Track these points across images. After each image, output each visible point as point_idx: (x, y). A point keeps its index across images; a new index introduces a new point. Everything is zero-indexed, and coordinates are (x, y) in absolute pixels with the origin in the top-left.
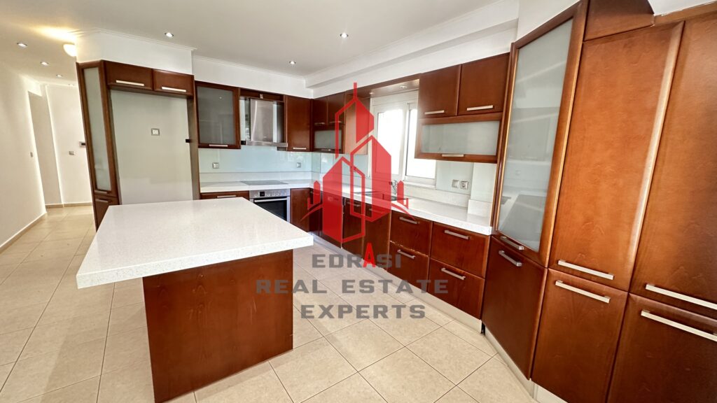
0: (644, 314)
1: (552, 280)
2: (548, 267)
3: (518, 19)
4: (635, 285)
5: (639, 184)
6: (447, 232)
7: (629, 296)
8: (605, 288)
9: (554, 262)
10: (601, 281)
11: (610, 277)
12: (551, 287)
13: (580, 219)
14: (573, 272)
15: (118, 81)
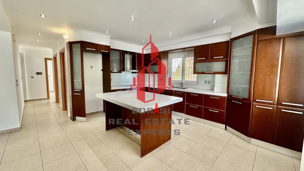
0: (282, 110)
1: (254, 106)
2: (253, 102)
3: (231, 32)
4: (279, 103)
5: (277, 76)
6: (210, 97)
7: (277, 106)
8: (270, 105)
9: (254, 101)
10: (269, 103)
11: (272, 102)
12: (254, 107)
13: (261, 87)
14: (260, 102)
15: (87, 48)
